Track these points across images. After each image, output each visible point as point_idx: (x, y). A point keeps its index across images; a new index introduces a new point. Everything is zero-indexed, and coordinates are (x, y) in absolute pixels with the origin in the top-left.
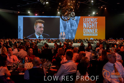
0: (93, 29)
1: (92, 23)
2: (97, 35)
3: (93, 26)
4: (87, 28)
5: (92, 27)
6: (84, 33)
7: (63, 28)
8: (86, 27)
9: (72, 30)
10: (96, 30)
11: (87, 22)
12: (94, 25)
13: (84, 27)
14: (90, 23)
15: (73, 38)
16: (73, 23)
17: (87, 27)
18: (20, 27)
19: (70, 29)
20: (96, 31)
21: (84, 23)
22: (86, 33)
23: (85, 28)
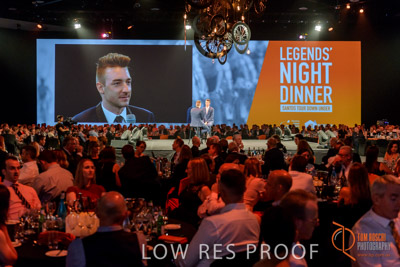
0: (317, 87)
1: (313, 64)
2: (331, 111)
3: (316, 76)
4: (292, 83)
5: (313, 82)
6: (282, 101)
7: (203, 83)
8: (289, 81)
9: (236, 90)
10: (328, 91)
11: (292, 62)
12: (319, 73)
13: (282, 81)
14: (304, 67)
15: (243, 120)
16: (240, 66)
17: (295, 82)
18: (42, 81)
19: (230, 87)
20: (325, 94)
21: (282, 64)
22: (288, 102)
23: (285, 83)
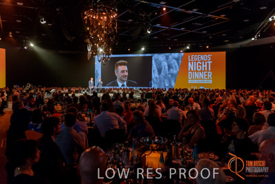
0: (205, 72)
1: (203, 62)
2: (211, 82)
3: (205, 67)
5: (203, 70)
6: (189, 78)
7: (156, 71)
9: (170, 74)
10: (210, 74)
11: (194, 62)
13: (189, 70)
14: (199, 64)
15: (172, 86)
16: (171, 64)
17: (195, 70)
18: (97, 71)
21: (189, 63)
22: (192, 79)
23: (191, 71)
